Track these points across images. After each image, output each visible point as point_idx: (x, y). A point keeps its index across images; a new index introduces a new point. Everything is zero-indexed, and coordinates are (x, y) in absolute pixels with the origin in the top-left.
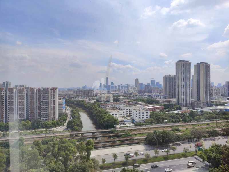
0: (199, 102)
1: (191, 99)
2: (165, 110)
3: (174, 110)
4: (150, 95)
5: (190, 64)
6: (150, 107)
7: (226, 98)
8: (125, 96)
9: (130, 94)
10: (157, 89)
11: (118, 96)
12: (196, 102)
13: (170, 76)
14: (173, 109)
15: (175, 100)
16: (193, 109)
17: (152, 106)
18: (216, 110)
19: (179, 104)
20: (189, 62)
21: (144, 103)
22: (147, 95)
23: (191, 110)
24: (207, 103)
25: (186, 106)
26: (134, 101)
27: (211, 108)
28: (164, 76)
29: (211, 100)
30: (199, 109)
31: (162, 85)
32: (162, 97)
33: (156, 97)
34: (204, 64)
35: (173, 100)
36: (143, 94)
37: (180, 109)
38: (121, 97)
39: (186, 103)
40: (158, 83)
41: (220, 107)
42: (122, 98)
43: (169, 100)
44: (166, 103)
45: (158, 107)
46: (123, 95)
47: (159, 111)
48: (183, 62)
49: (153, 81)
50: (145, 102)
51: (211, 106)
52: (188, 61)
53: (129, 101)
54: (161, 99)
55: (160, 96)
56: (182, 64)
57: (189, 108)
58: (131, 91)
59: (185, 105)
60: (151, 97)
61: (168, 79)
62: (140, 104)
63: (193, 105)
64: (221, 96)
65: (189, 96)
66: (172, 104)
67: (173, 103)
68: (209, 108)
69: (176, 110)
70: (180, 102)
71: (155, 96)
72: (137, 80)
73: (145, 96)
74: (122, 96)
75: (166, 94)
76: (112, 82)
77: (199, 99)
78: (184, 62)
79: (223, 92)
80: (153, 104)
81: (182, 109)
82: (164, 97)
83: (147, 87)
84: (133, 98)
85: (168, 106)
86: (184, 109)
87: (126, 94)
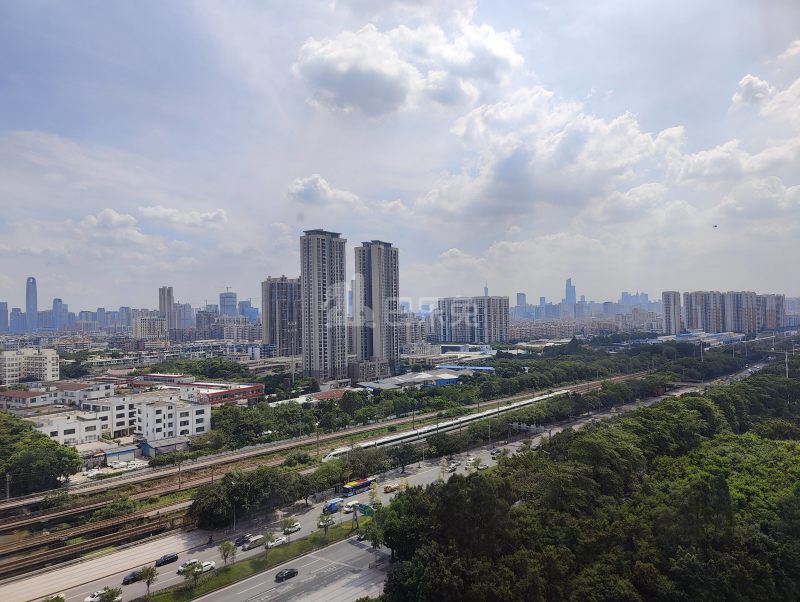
0: (369, 364)
1: (347, 356)
2: (267, 397)
3: (296, 396)
4: (217, 347)
5: (342, 244)
6: (213, 388)
7: (438, 348)
8: (114, 356)
9: (139, 345)
10: (242, 325)
11: (86, 355)
12: (362, 365)
13: (283, 279)
14: (293, 392)
15: (300, 359)
16: (355, 385)
17: (223, 387)
18: (415, 383)
19: (310, 373)
20: (341, 237)
21: (191, 379)
22: (205, 349)
23: (348, 388)
24: (392, 363)
25: (332, 378)
26: (154, 371)
27: (400, 379)
28: (265, 279)
29: (403, 356)
30: (371, 386)
31: (260, 311)
32: (257, 351)
33: (235, 353)
34: (382, 247)
35: (292, 362)
36: (189, 345)
37: (313, 388)
38: (98, 359)
39: (334, 369)
40: (245, 305)
41: (424, 376)
42: (100, 364)
43: (282, 360)
44: (270, 373)
45: (242, 387)
46: (107, 351)
47: (246, 401)
48: (321, 237)
49: (227, 298)
50: (194, 373)
51: (402, 372)
52: (336, 235)
53: (131, 374)
54: (253, 359)
55: (250, 349)
56: (318, 243)
57: (341, 384)
58: (138, 332)
59: (329, 375)
60: (220, 354)
61: (277, 290)
62: (176, 380)
63: (352, 374)
64: (428, 341)
65: (343, 344)
66: (289, 375)
67: (293, 370)
68: (396, 378)
69: (303, 393)
70: (316, 366)
71: (235, 350)
72: (166, 294)
73: (196, 349)
74: (99, 353)
75: (273, 341)
76: (60, 300)
77: (368, 352)
78: (324, 237)
79: (433, 331)
80: (226, 377)
81: (321, 387)
82: (267, 352)
83: (206, 316)
84: (147, 361)
85: (279, 383)
86: (327, 388)
87: (120, 346)
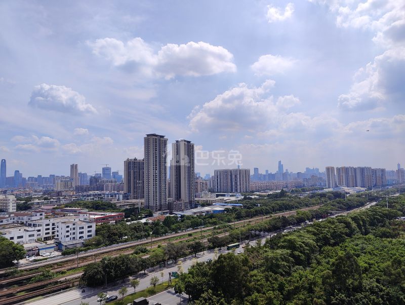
0: (179, 202)
1: (168, 199)
2: (125, 219)
3: (141, 219)
4: (100, 195)
5: (165, 142)
6: (98, 215)
7: (214, 195)
8: (45, 199)
9: (59, 194)
10: (113, 184)
11: (30, 199)
12: (175, 203)
13: (135, 159)
14: (139, 217)
15: (143, 201)
16: (171, 213)
17: (102, 215)
18: (202, 212)
19: (148, 207)
20: (165, 138)
21: (86, 210)
22: (94, 195)
23: (168, 215)
24: (190, 202)
25: (159, 210)
26: (66, 207)
27: (195, 210)
28: (125, 160)
29: (196, 199)
30: (179, 214)
31: (123, 177)
32: (121, 197)
33: (110, 198)
34: (186, 143)
35: (139, 202)
36: (85, 193)
37: (150, 215)
38: (37, 201)
39: (161, 205)
40: (115, 174)
41: (207, 208)
42: (38, 203)
43: (134, 201)
44: (128, 207)
45: (112, 214)
46: (41, 197)
47: (114, 221)
48: (155, 137)
49: (106, 170)
50: (87, 207)
51: (196, 207)
52: (162, 137)
53: (54, 209)
54: (119, 200)
55: (117, 196)
56: (153, 141)
57: (164, 213)
58: (58, 187)
59: (158, 208)
60: (101, 198)
61: (132, 166)
62: (78, 211)
63: (170, 208)
64: (209, 191)
65: (165, 193)
66: (137, 208)
67: (139, 206)
68: (192, 210)
69: (144, 218)
70: (151, 204)
71: (110, 196)
72: (74, 168)
73: (90, 196)
74: (38, 198)
75: (129, 191)
76: (18, 171)
77: (178, 196)
78: (157, 138)
79: (212, 187)
80: (104, 210)
81: (154, 214)
82: (126, 197)
83: (95, 180)
84: (63, 202)
85: (132, 212)
86: (157, 215)
87: (48, 195)
